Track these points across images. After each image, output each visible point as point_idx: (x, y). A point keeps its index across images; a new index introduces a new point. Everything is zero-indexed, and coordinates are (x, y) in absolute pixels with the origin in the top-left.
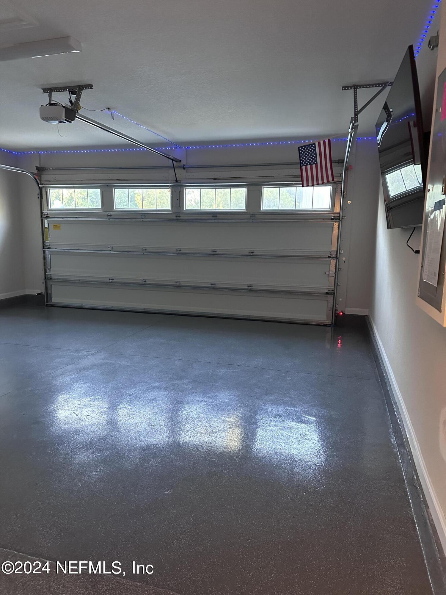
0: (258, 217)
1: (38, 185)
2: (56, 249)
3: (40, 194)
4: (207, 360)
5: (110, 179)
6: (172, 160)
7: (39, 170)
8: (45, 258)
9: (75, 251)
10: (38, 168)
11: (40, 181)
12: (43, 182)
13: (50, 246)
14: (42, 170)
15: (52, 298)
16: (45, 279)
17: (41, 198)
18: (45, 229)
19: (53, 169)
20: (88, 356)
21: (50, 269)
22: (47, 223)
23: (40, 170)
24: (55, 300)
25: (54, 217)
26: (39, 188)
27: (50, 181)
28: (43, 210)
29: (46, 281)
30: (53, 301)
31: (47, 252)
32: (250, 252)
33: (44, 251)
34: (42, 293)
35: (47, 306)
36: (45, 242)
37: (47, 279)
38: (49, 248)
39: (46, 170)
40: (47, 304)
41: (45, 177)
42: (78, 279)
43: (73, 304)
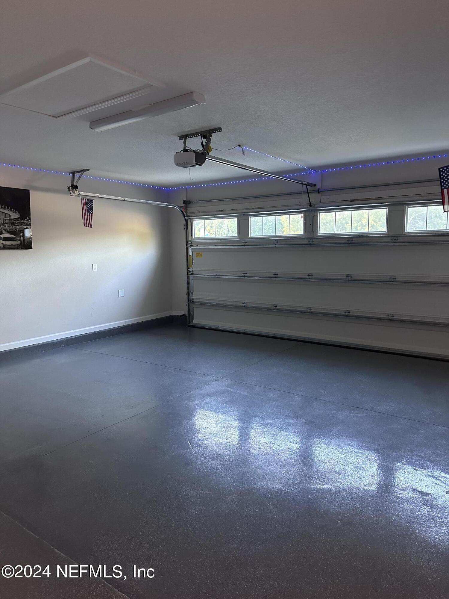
0: (400, 239)
1: (184, 216)
2: (198, 274)
3: (186, 226)
4: (330, 399)
5: (246, 208)
6: (306, 185)
7: (185, 204)
8: (188, 283)
9: (214, 277)
10: (185, 202)
11: (187, 213)
12: (188, 214)
13: (193, 272)
14: (188, 203)
15: (193, 319)
16: (188, 301)
17: (187, 228)
18: (190, 257)
19: (197, 202)
20: (213, 381)
21: (192, 293)
22: (191, 251)
23: (187, 203)
24: (197, 321)
25: (197, 246)
26: (186, 219)
27: (194, 213)
28: (188, 240)
29: (188, 304)
30: (194, 322)
31: (191, 277)
32: (390, 278)
33: (188, 276)
34: (185, 314)
35: (189, 326)
36: (189, 268)
37: (190, 301)
38: (192, 274)
39: (191, 203)
40: (189, 325)
41: (191, 209)
42: (216, 302)
43: (212, 326)
